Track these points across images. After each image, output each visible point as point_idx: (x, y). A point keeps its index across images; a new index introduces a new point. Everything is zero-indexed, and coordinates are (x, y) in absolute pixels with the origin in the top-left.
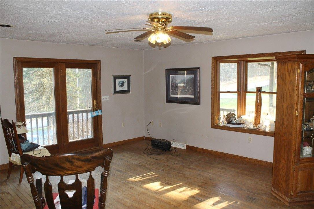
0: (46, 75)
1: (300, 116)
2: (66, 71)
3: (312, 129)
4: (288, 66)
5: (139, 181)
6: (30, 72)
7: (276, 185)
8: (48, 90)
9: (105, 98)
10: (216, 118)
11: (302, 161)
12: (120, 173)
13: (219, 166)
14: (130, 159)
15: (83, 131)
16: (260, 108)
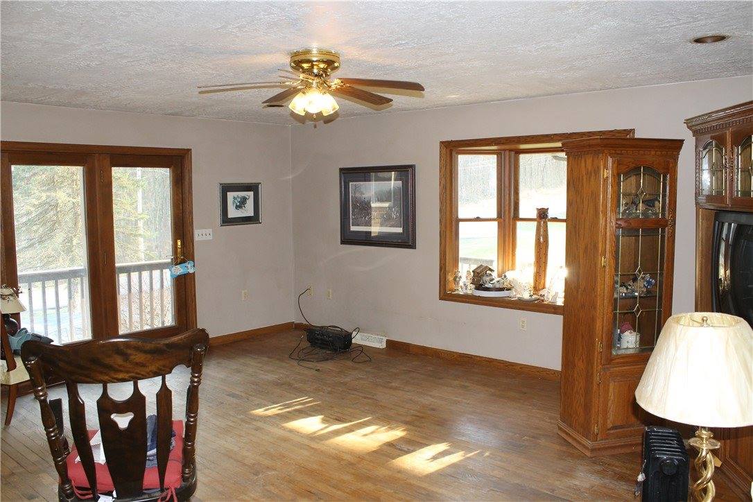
0: (62, 182)
1: (610, 266)
2: (113, 174)
3: (636, 294)
4: (587, 162)
5: (278, 415)
6: (23, 175)
7: (567, 416)
8: (69, 218)
9: (201, 235)
10: (450, 278)
11: (617, 361)
12: (234, 400)
13: (456, 383)
14: (258, 371)
15: (152, 312)
16: (546, 255)
